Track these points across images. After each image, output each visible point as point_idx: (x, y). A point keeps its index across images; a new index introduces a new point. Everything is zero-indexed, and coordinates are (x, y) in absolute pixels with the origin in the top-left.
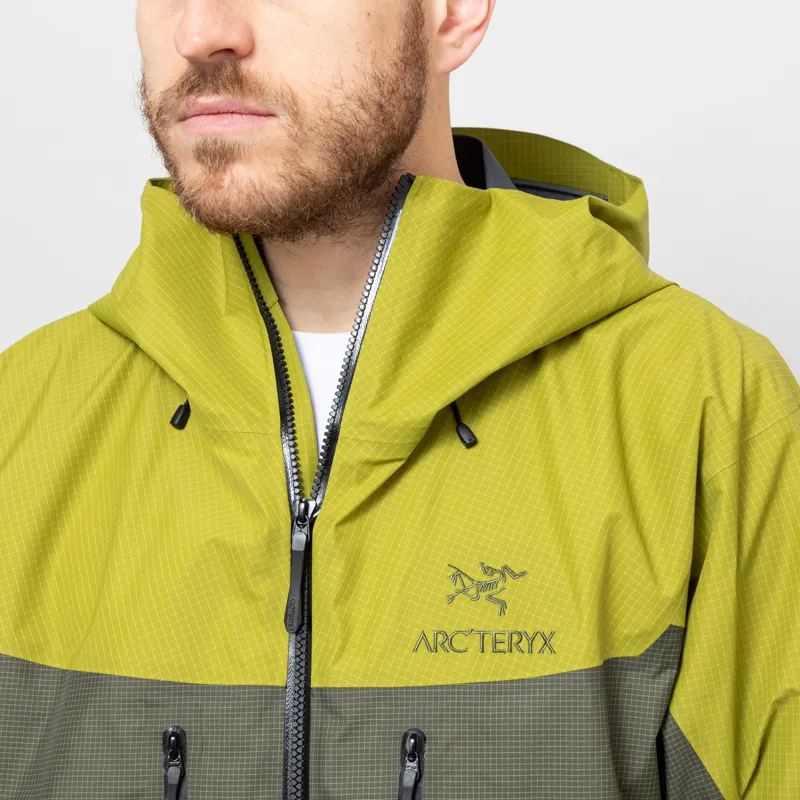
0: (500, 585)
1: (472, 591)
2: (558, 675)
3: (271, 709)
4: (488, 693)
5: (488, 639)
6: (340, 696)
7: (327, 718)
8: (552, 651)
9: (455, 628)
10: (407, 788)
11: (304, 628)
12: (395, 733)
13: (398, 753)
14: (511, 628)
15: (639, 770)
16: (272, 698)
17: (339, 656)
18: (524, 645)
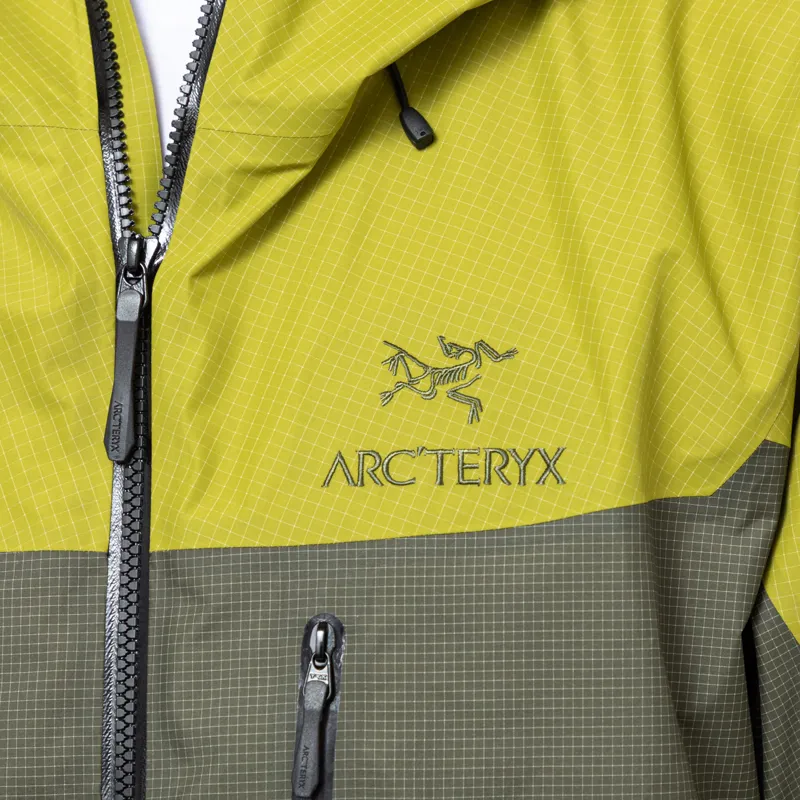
0: (472, 372)
1: (425, 384)
2: (568, 520)
3: (83, 591)
4: (450, 553)
5: (450, 463)
6: (199, 562)
7: (177, 602)
8: (559, 480)
9: (394, 446)
10: (311, 712)
11: (140, 454)
12: (292, 622)
13: (297, 655)
14: (491, 442)
15: (711, 689)
16: (84, 572)
17: (197, 497)
18: (512, 471)
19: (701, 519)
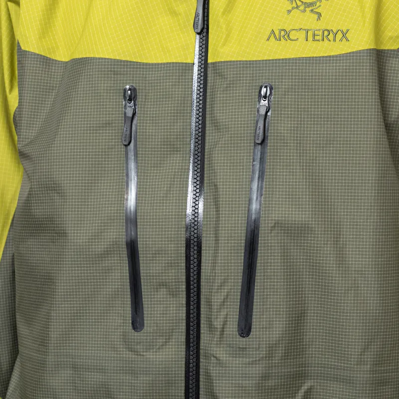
0: (318, 4)
1: (302, 8)
2: (350, 53)
3: (185, 76)
4: (309, 63)
5: (310, 34)
6: (224, 66)
7: (217, 79)
8: (347, 40)
9: (291, 27)
10: (261, 115)
11: (205, 30)
12: (255, 86)
13: (257, 97)
14: (323, 28)
16: (185, 70)
17: (224, 45)
18: (331, 37)
19: (393, 58)
